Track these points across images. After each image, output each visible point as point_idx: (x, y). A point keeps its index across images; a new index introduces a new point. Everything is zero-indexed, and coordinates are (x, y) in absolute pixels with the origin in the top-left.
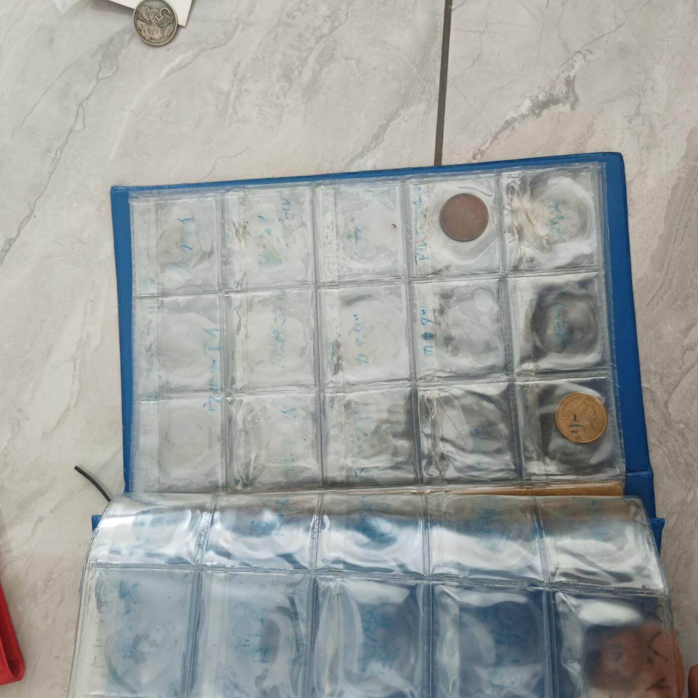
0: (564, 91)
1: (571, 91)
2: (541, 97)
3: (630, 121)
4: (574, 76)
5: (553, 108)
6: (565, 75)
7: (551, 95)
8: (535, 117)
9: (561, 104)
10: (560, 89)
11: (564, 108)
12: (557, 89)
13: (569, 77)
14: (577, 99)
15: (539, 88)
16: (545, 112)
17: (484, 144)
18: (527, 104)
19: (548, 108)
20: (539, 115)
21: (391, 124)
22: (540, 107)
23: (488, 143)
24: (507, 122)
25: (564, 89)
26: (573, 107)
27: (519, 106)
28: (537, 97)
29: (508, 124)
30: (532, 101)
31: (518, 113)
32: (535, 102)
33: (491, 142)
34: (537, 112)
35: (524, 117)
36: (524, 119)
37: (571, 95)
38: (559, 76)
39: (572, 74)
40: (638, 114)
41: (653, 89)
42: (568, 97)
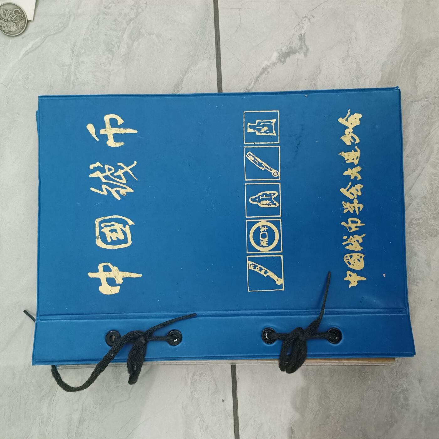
0: (299, 45)
1: (303, 44)
2: (284, 50)
3: (343, 61)
4: (304, 34)
5: (293, 57)
6: (299, 33)
7: (290, 48)
8: (282, 64)
9: (297, 53)
10: (296, 43)
11: (300, 56)
12: (294, 44)
13: (301, 34)
14: (308, 49)
15: (282, 44)
16: (288, 60)
17: (250, 85)
18: (275, 55)
19: (290, 57)
20: (284, 62)
21: (186, 76)
22: (284, 56)
23: (253, 84)
24: (263, 68)
25: (299, 43)
26: (306, 55)
27: (270, 57)
28: (281, 50)
29: (264, 70)
30: (279, 53)
31: (270, 62)
32: (281, 53)
33: (254, 84)
34: (282, 60)
35: (274, 64)
36: (274, 65)
37: (303, 46)
38: (294, 35)
39: (303, 32)
40: (348, 56)
41: (356, 38)
42: (301, 48)
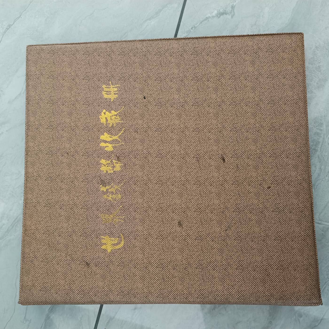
0: (230, 10)
1: (233, 10)
2: (221, 11)
3: (252, 27)
4: (235, 5)
5: (225, 15)
6: (232, 4)
7: (225, 11)
8: (217, 18)
9: (228, 15)
10: (229, 9)
11: (229, 17)
12: (228, 9)
13: (233, 5)
14: (234, 15)
15: (221, 7)
16: (222, 17)
17: (196, 24)
18: (216, 12)
19: (223, 15)
20: (219, 17)
21: (164, 9)
22: (220, 14)
23: (198, 24)
24: (207, 17)
25: (230, 9)
26: (232, 17)
27: (212, 13)
28: (220, 10)
29: (207, 18)
30: (218, 12)
31: (212, 15)
32: (219, 12)
33: (199, 24)
34: (219, 16)
35: (213, 17)
36: (213, 18)
37: (233, 12)
38: (229, 4)
39: (234, 4)
40: (255, 24)
41: (263, 16)
42: (231, 13)
